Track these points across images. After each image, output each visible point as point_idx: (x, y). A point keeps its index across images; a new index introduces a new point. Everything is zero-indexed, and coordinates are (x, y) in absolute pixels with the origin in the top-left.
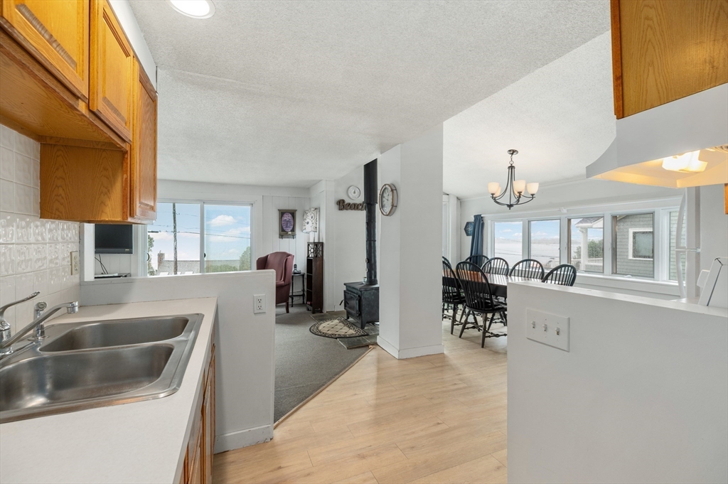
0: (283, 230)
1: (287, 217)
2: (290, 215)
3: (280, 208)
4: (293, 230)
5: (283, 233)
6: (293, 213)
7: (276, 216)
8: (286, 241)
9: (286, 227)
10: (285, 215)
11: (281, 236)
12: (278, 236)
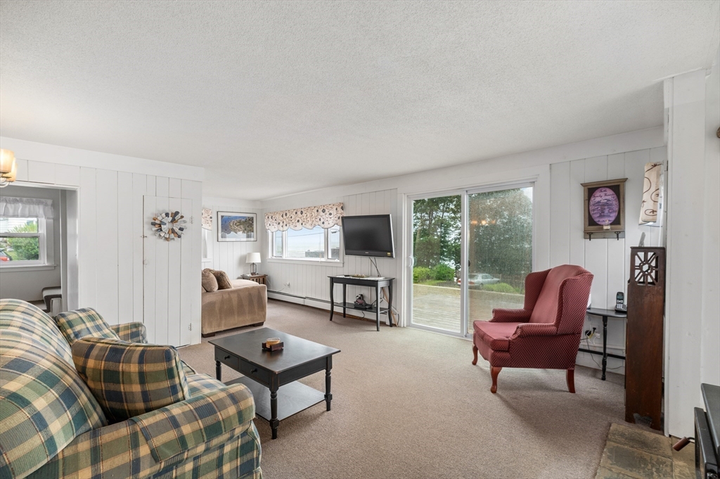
0: (591, 221)
1: (602, 197)
2: (610, 192)
3: (587, 181)
4: (617, 221)
5: (592, 227)
6: (617, 188)
7: (578, 196)
8: (599, 244)
9: (601, 216)
10: (597, 193)
11: (589, 235)
12: (581, 234)
